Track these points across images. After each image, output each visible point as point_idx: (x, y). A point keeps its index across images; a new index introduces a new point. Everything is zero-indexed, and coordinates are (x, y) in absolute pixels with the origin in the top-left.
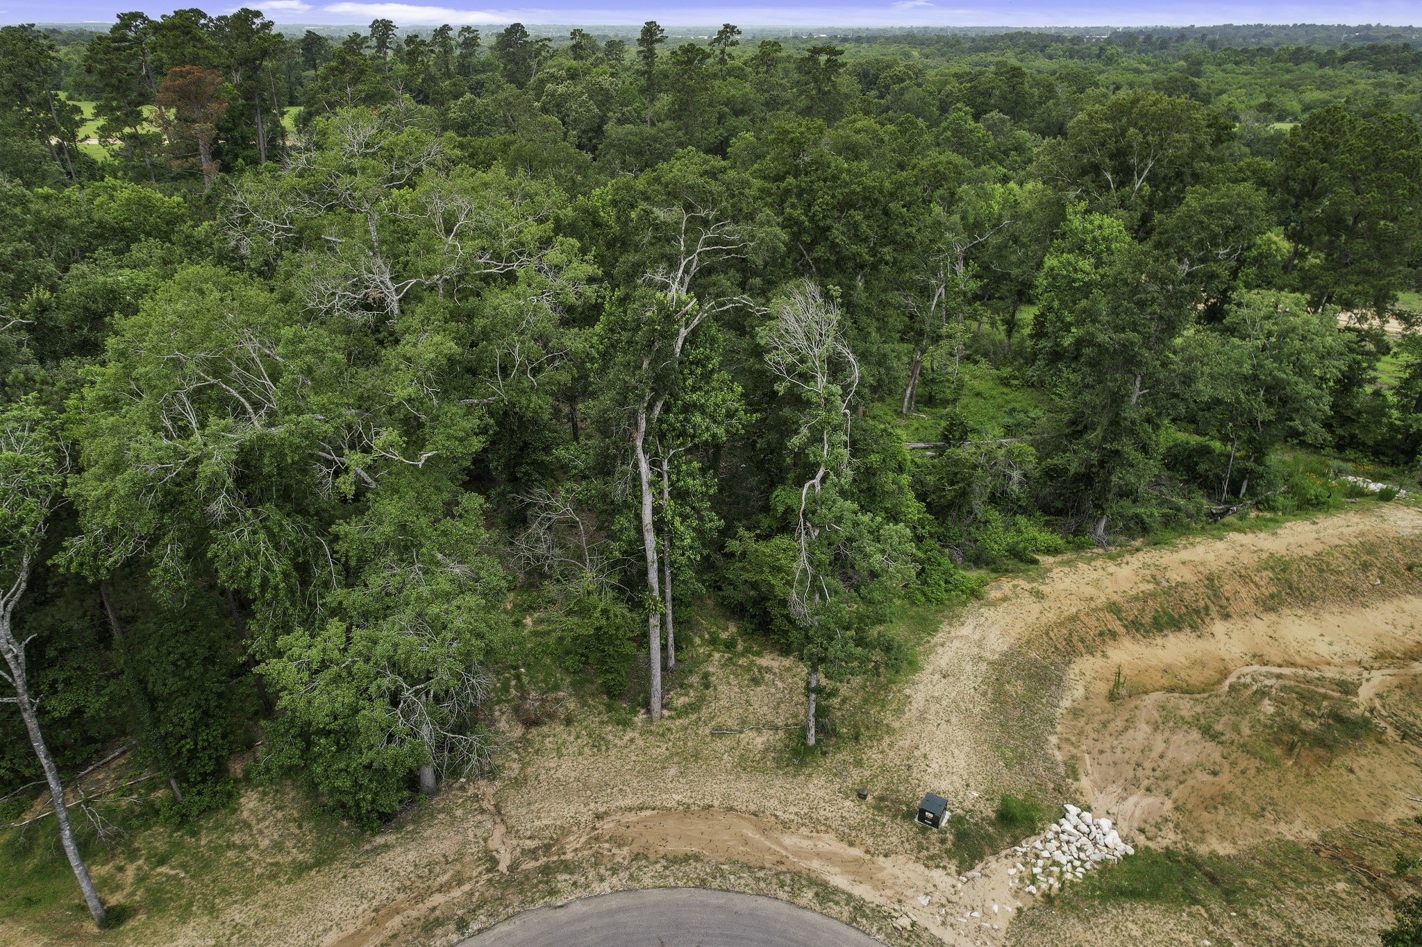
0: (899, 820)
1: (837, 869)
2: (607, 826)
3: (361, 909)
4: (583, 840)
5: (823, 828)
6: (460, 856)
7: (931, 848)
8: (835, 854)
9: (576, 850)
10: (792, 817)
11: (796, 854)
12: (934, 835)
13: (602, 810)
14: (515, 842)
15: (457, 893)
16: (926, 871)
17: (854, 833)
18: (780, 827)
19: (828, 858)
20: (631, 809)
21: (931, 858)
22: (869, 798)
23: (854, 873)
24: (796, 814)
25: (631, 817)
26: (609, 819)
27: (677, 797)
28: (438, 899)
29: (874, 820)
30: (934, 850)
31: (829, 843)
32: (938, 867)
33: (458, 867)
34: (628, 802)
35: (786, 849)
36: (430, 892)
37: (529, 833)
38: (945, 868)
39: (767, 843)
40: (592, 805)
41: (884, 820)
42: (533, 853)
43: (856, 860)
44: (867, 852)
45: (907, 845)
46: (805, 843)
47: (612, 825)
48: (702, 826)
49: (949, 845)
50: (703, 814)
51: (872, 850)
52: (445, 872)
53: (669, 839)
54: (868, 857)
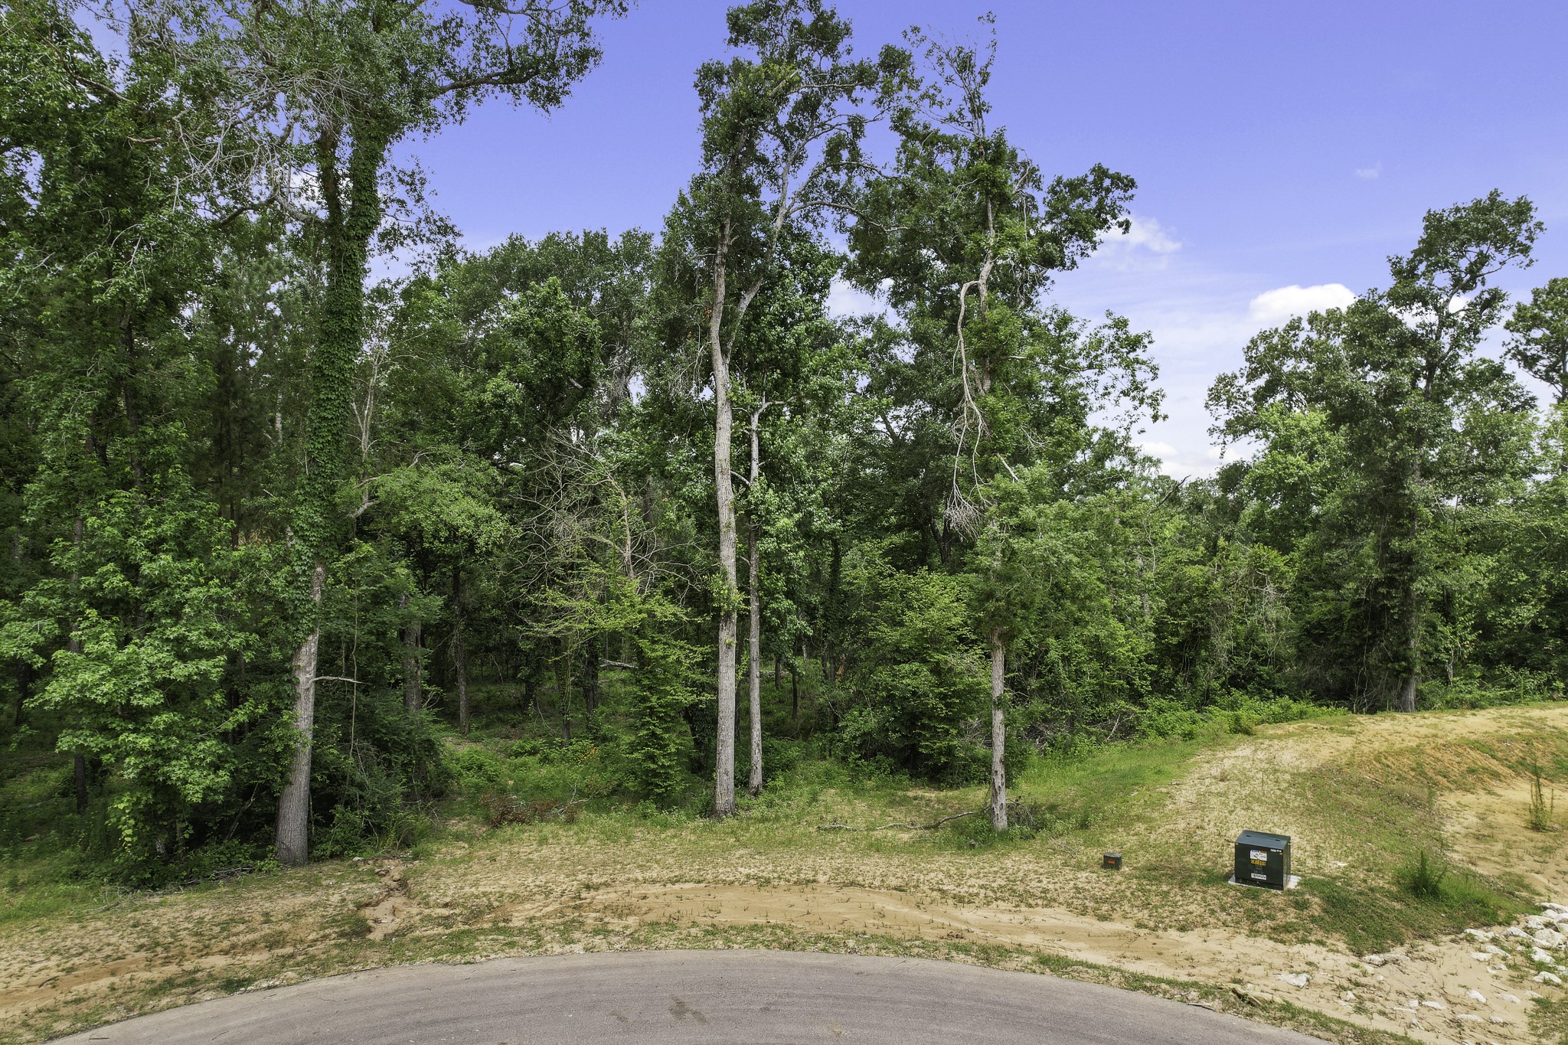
0: (1195, 885)
1: (1081, 945)
2: (602, 897)
3: (38, 966)
4: (550, 909)
5: (1040, 902)
6: (298, 916)
7: (1279, 915)
8: (1072, 928)
9: (531, 920)
10: (975, 890)
11: (985, 928)
12: (1277, 898)
13: (596, 879)
14: (414, 910)
15: (257, 956)
16: (1281, 947)
17: (1105, 907)
18: (951, 902)
19: (1062, 933)
20: (654, 882)
21: (1287, 928)
22: (1125, 869)
23: (1119, 948)
24: (982, 887)
25: (657, 889)
26: (610, 889)
27: (746, 871)
28: (214, 961)
29: (1143, 891)
30: (1291, 916)
31: (1059, 917)
32: (1304, 941)
33: (286, 926)
34: (652, 874)
35: (967, 923)
36: (204, 952)
37: (448, 900)
38: (1320, 943)
39: (927, 917)
40: (580, 877)
41: (1165, 888)
42: (444, 920)
43: (1119, 935)
44: (1139, 925)
45: (1223, 916)
46: (1005, 918)
47: (612, 895)
48: (793, 898)
49: (1316, 910)
50: (796, 888)
51: (1152, 924)
52: (254, 930)
53: (722, 910)
54: (1142, 932)
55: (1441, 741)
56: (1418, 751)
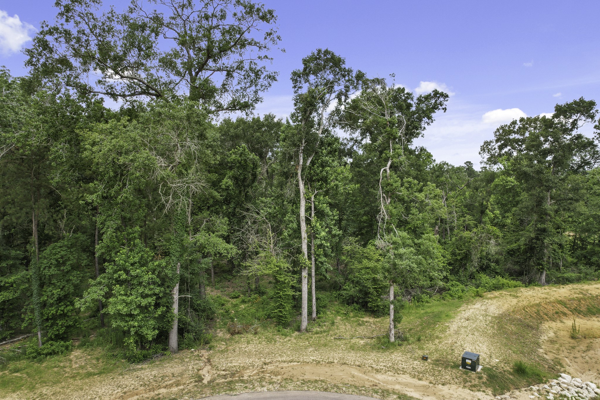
0: (449, 369)
1: (412, 390)
2: (270, 368)
3: (116, 392)
4: (255, 372)
5: (401, 372)
6: (181, 375)
7: (473, 381)
8: (410, 383)
9: (250, 376)
10: (382, 367)
11: (384, 382)
12: (473, 375)
13: (267, 361)
14: (215, 372)
15: (175, 389)
16: (472, 392)
17: (421, 375)
18: (374, 371)
19: (407, 385)
21: (474, 386)
22: (429, 360)
23: (423, 391)
24: (384, 366)
25: (285, 365)
26: (272, 365)
27: (312, 358)
28: (163, 391)
29: (433, 369)
30: (476, 382)
31: (406, 378)
32: (479, 391)
33: (179, 378)
34: (284, 359)
35: (379, 380)
36: (159, 387)
37: (224, 368)
38: (484, 391)
39: (367, 377)
40: (262, 359)
41: (440, 369)
42: (225, 377)
43: (424, 386)
44: (431, 383)
45: (456, 380)
46: (390, 378)
47: (273, 367)
48: (327, 369)
49: (484, 380)
50: (328, 365)
51: (434, 382)
53: (306, 373)
54: (431, 385)
55: (548, 301)
56: (539, 305)
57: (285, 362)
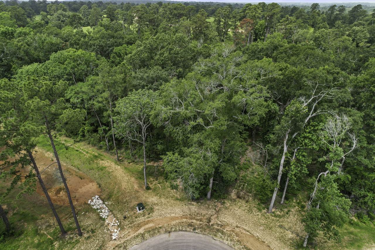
3: (181, 213)
4: (230, 229)
6: (204, 216)
9: (227, 230)
13: (239, 226)
14: (216, 220)
15: (198, 222)
25: (244, 232)
27: (258, 235)
28: (194, 221)
33: (202, 218)
34: (246, 228)
36: (194, 218)
37: (220, 220)
40: (238, 223)
42: (218, 225)
47: (238, 230)
50: (261, 242)
52: (199, 217)
57: (245, 230)
